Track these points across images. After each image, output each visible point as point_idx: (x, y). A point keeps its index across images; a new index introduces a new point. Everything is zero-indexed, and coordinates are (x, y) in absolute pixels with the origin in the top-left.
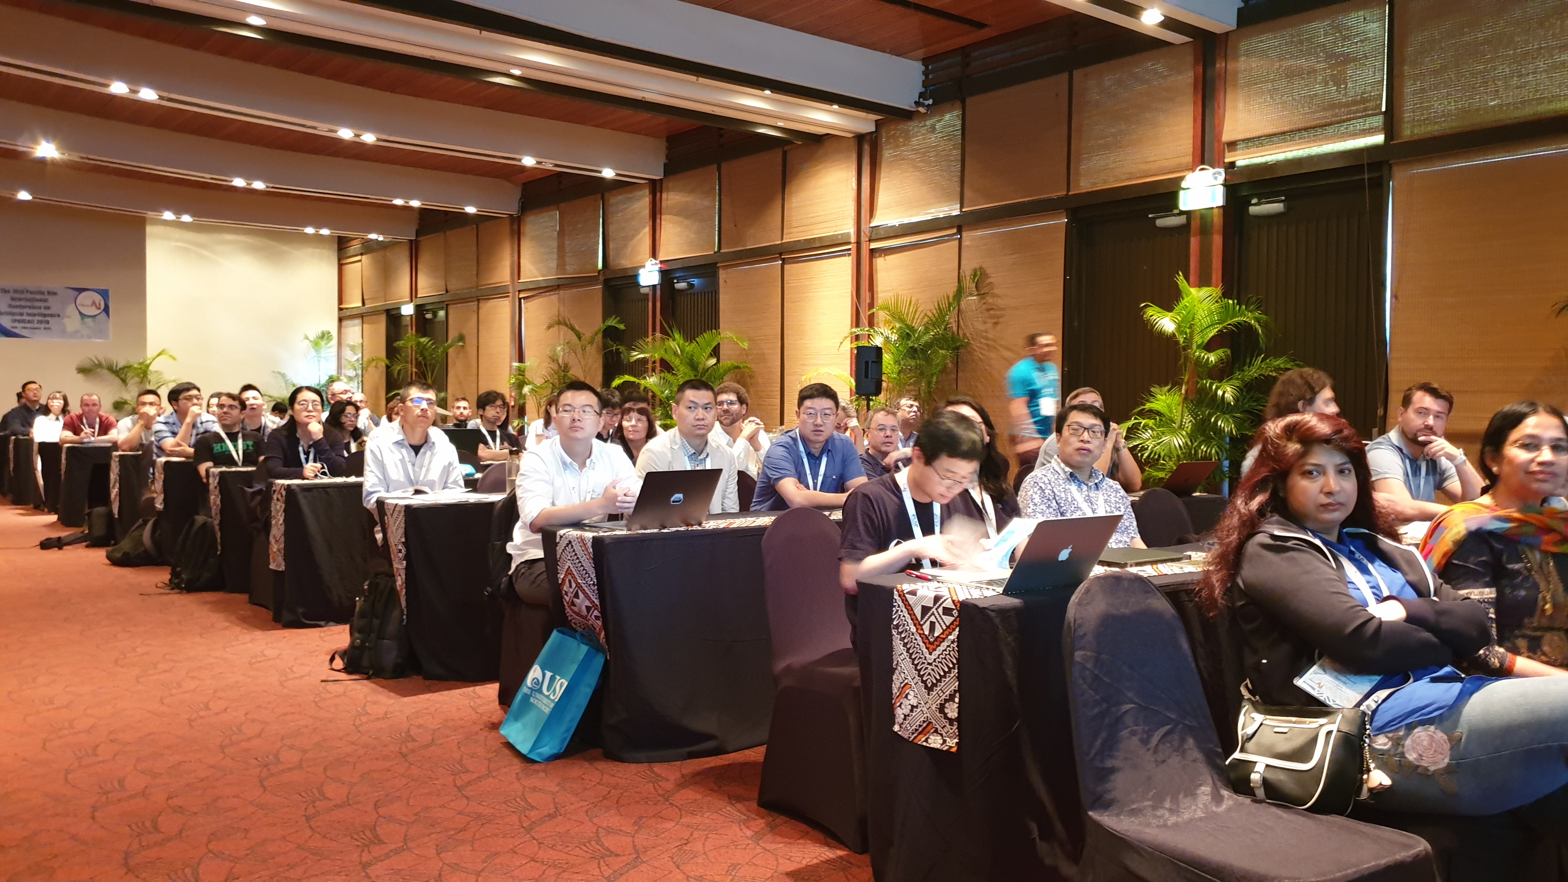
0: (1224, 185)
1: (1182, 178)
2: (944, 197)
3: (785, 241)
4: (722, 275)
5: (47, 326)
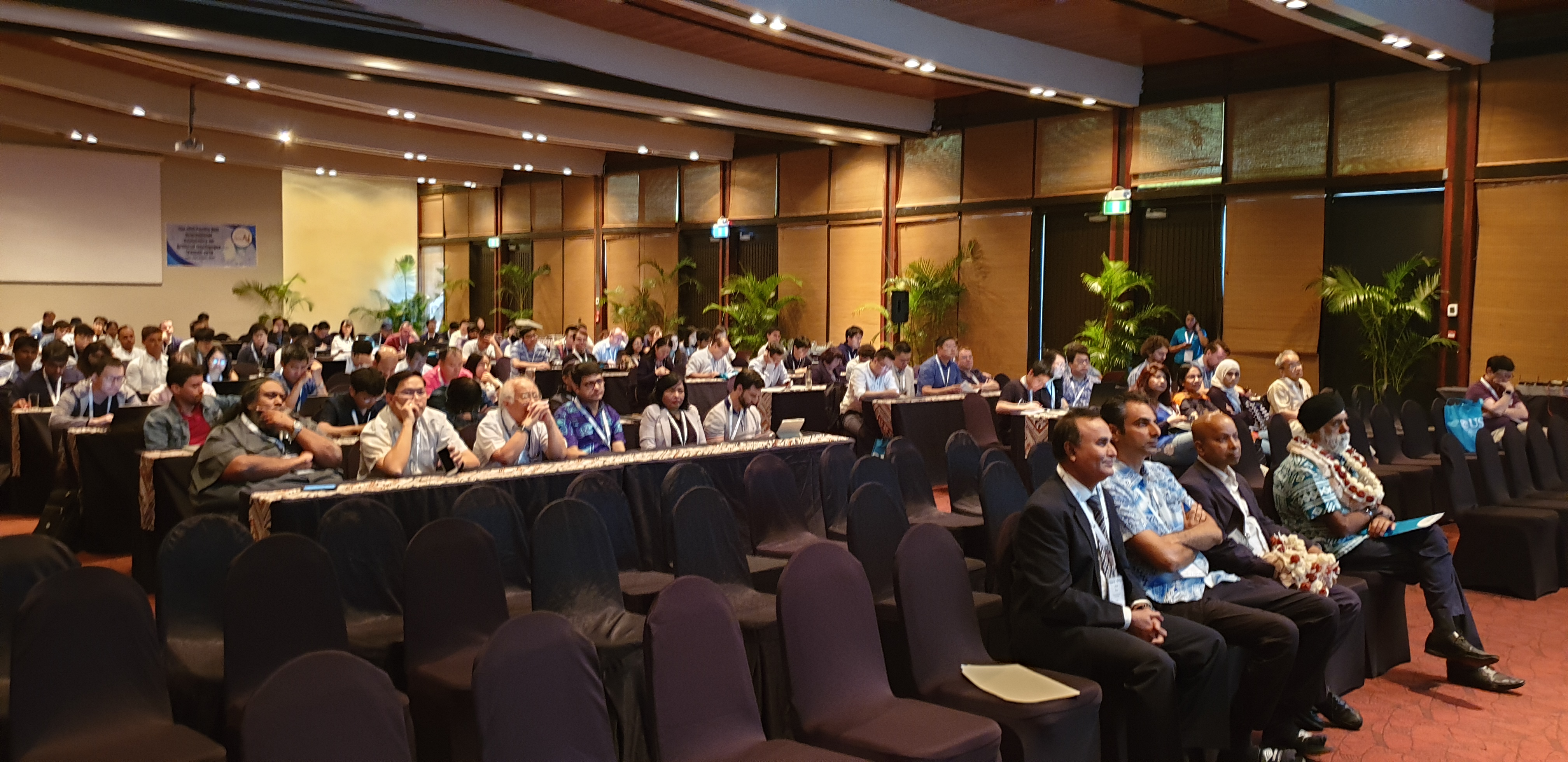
0: (1131, 200)
1: (1105, 193)
3: (830, 212)
4: (780, 233)
5: (211, 256)
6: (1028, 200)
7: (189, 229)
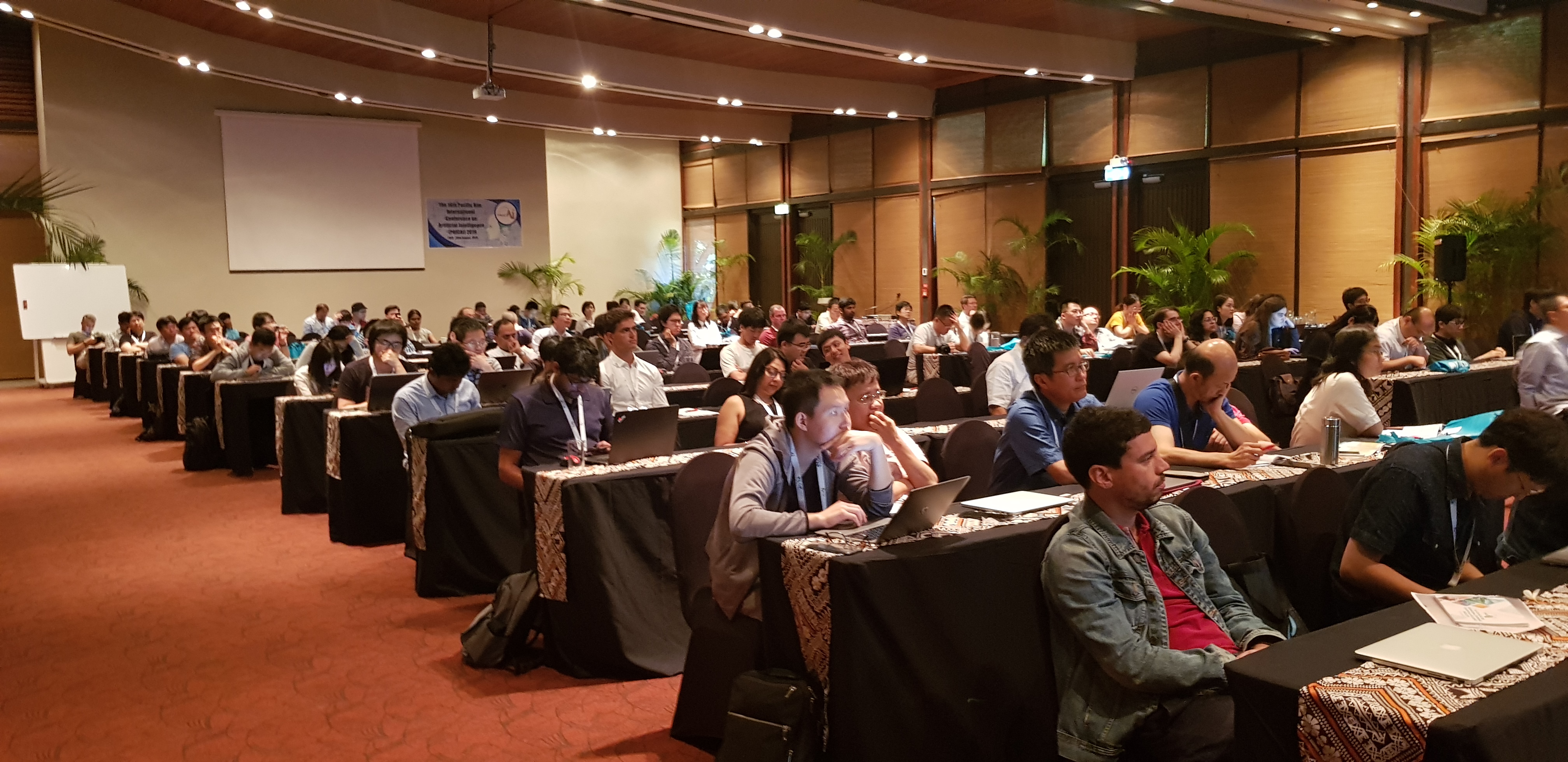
2: (1522, 96)
5: (475, 235)
7: (450, 205)
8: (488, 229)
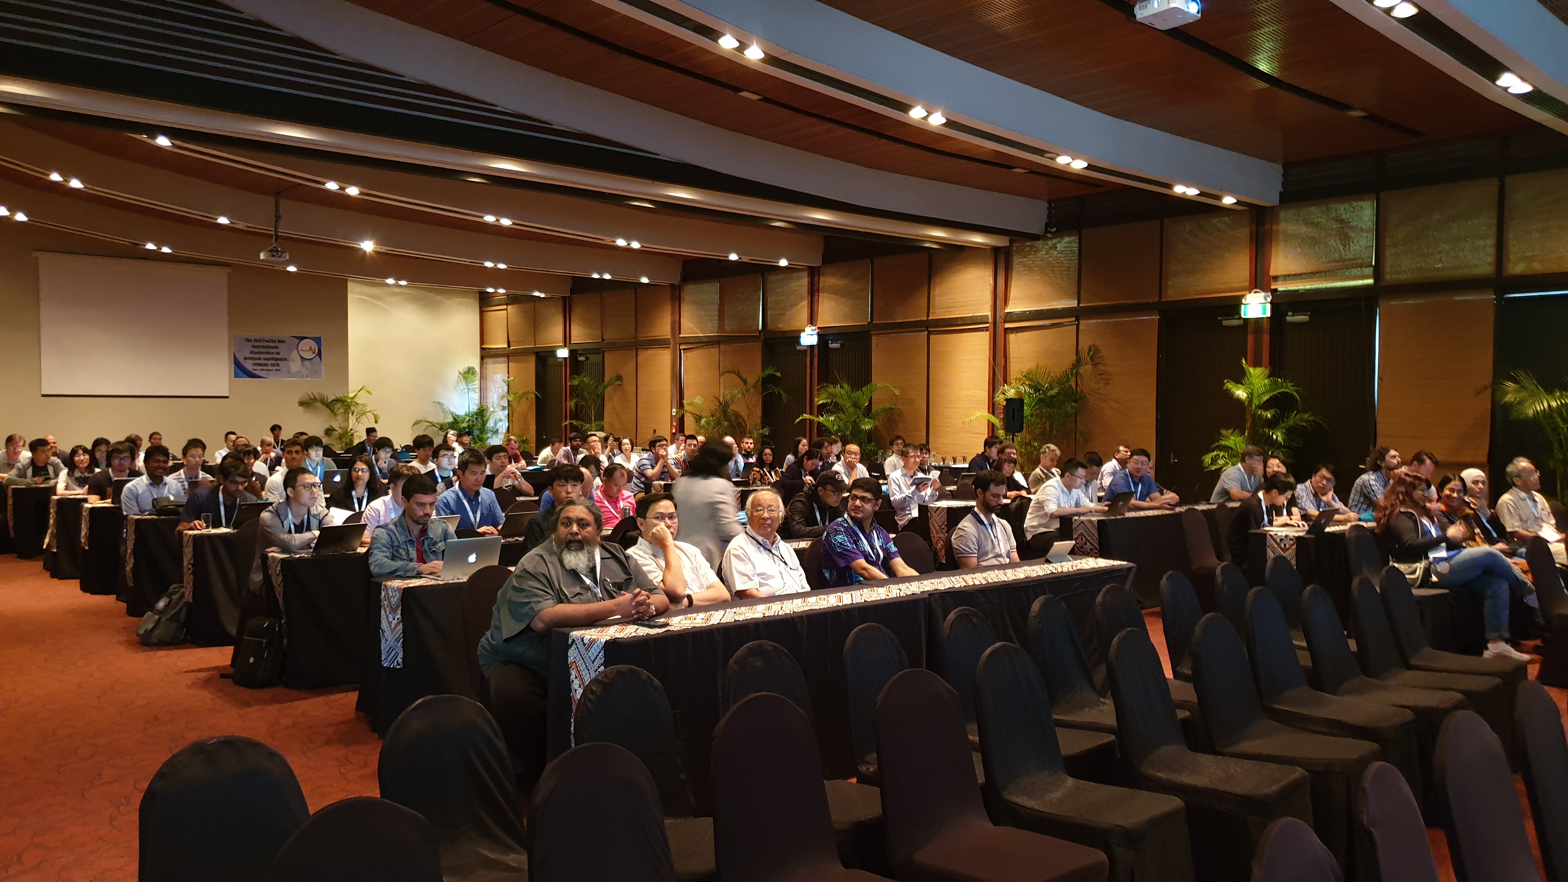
0: (1271, 303)
1: (1243, 296)
2: (1068, 296)
3: (930, 318)
4: (874, 340)
5: (278, 368)
6: (1154, 303)
7: (256, 341)
8: (291, 363)
